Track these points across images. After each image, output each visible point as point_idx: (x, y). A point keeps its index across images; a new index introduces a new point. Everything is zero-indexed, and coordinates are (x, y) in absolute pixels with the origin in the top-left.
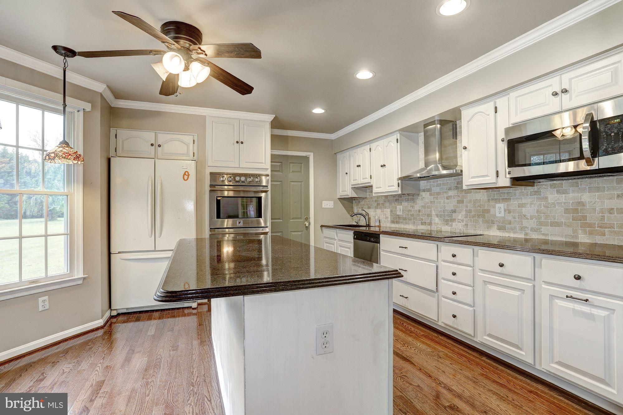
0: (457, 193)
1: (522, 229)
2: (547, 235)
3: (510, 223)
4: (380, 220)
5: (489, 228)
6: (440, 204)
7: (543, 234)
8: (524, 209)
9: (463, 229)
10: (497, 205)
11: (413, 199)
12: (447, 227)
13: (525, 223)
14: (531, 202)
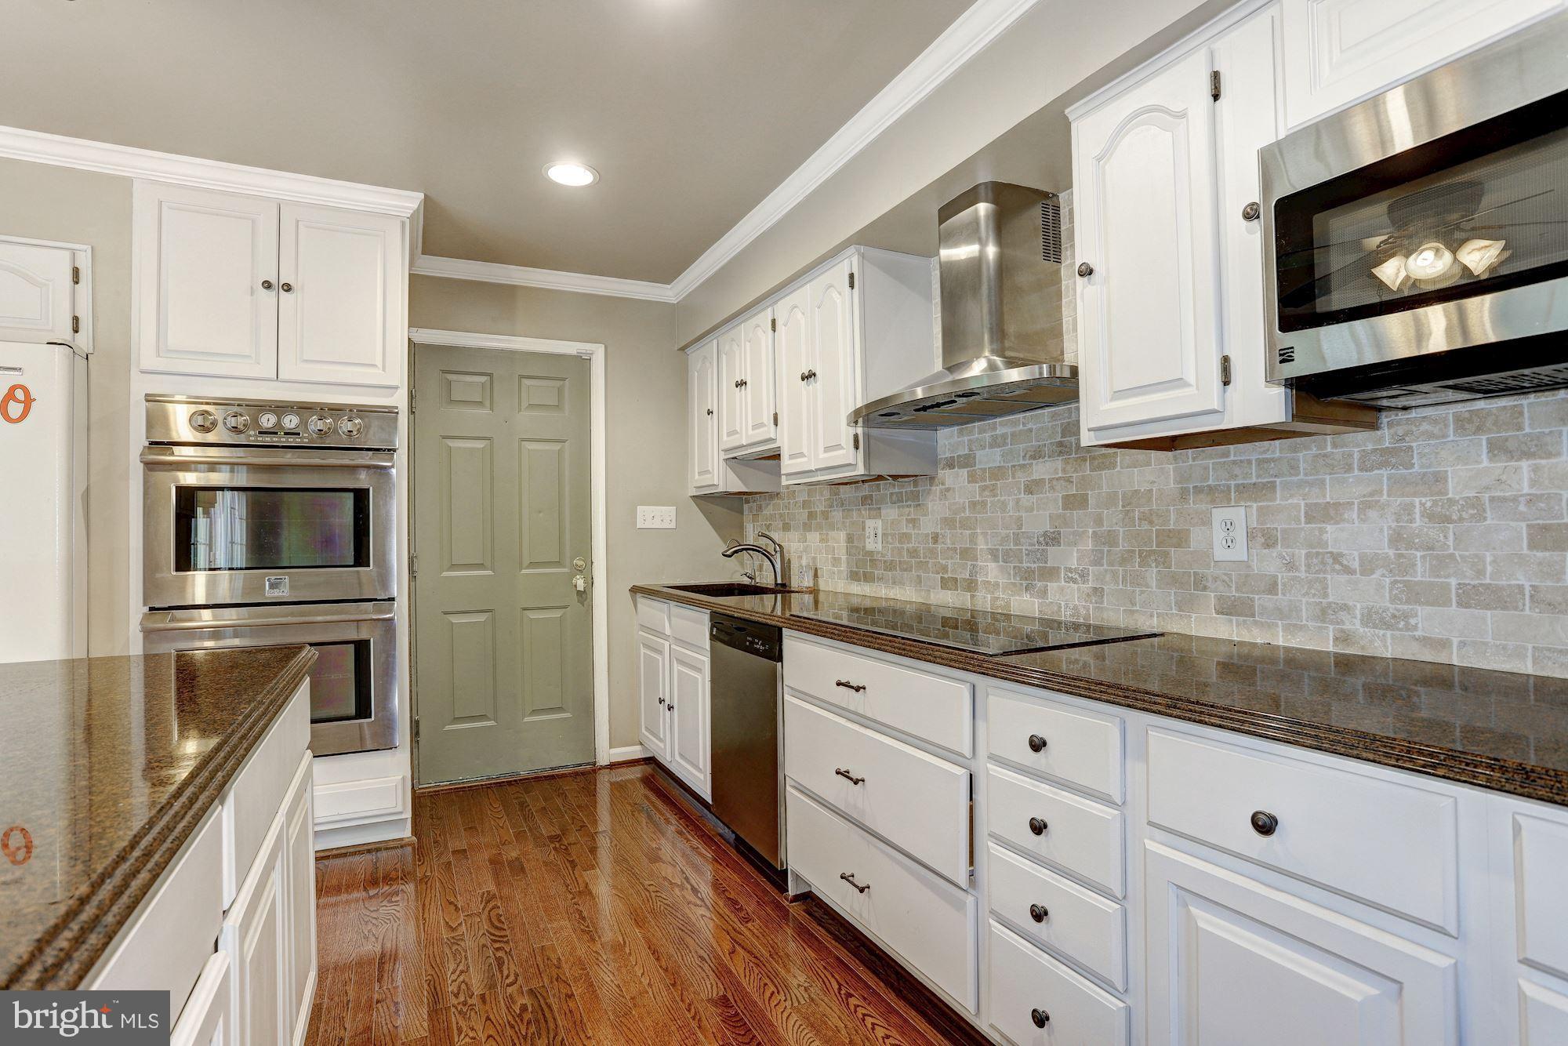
0: (1064, 470)
1: (1324, 613)
2: (1444, 644)
3: (1272, 588)
4: (816, 570)
5: (1185, 605)
6: (1004, 511)
7: (1425, 641)
8: (1329, 528)
9: (1084, 607)
10: (1219, 514)
11: (915, 497)
12: (1026, 597)
13: (1338, 588)
14: (1364, 496)
